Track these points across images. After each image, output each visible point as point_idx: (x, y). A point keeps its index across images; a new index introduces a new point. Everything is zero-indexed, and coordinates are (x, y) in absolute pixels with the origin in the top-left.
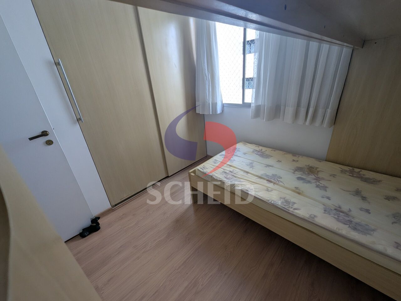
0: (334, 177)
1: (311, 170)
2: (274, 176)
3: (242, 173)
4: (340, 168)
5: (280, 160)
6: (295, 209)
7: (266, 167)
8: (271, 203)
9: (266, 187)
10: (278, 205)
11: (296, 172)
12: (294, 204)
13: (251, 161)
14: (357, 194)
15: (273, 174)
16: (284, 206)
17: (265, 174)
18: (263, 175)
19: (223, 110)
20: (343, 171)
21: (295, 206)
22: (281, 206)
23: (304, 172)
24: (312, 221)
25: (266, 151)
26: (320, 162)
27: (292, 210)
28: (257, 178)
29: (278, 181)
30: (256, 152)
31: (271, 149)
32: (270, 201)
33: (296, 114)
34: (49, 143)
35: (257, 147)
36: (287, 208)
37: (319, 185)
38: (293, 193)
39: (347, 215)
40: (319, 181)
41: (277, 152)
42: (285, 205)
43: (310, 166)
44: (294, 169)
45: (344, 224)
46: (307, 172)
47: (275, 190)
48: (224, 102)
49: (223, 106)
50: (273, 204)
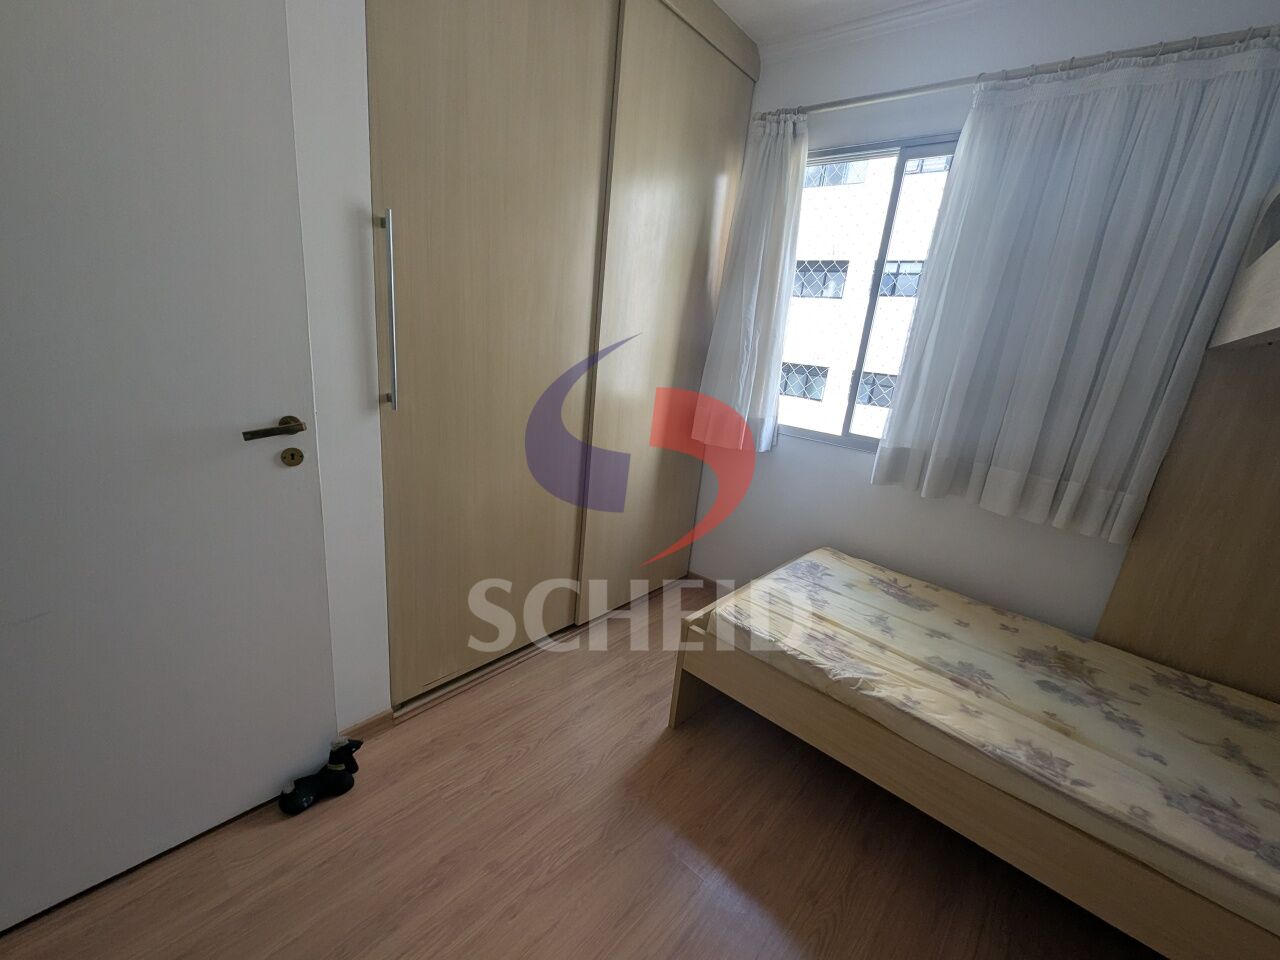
0: (1141, 692)
1: (1068, 665)
2: (965, 667)
3: (864, 646)
4: (1148, 668)
5: (965, 621)
6: (1076, 782)
7: (931, 636)
8: (995, 755)
9: (960, 700)
10: (1021, 763)
11: (1027, 663)
12: (1067, 766)
13: (878, 613)
14: (1233, 756)
15: (960, 663)
16: (1038, 769)
17: (938, 658)
18: (933, 660)
19: (775, 443)
20: (1160, 680)
21: (1074, 773)
22: (1027, 767)
23: (1049, 667)
24: (1144, 829)
25: (910, 586)
26: (1084, 641)
27: (1068, 783)
28: (917, 667)
29: (984, 684)
30: (879, 586)
31: (925, 583)
32: (990, 748)
33: (1025, 493)
34: (292, 457)
35: (877, 571)
36: (1051, 777)
37: (1111, 712)
38: (1045, 728)
39: (1234, 819)
40: (1108, 700)
41: (943, 591)
42: (1041, 767)
43: (1060, 649)
44: (1016, 654)
45: (1240, 845)
46: (1059, 667)
47: (991, 713)
48: (780, 422)
49: (778, 431)
50: (1000, 758)
